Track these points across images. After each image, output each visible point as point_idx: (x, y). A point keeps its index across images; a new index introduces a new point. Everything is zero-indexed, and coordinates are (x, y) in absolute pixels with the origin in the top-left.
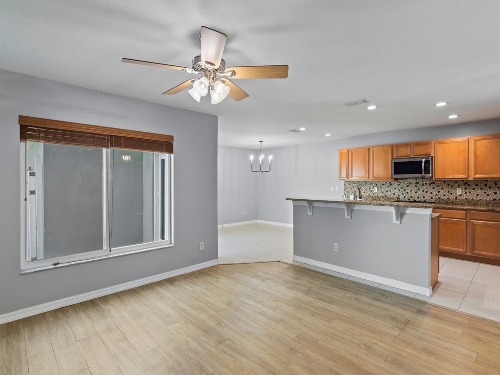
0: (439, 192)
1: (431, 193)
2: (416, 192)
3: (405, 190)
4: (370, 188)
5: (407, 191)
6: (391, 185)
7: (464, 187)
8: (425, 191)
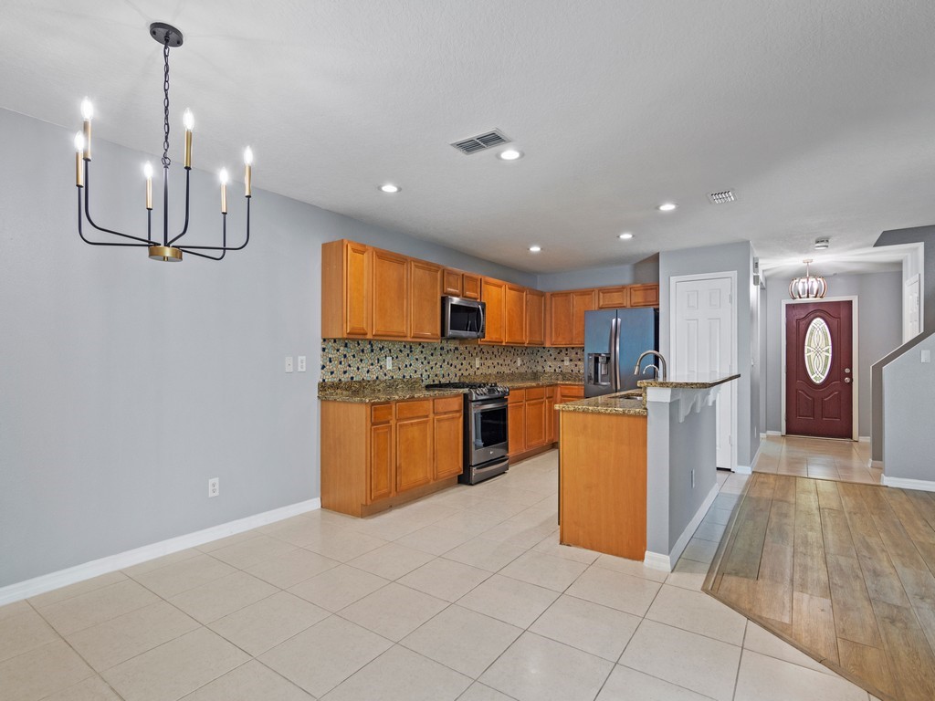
2: (441, 366)
4: (378, 360)
8: (450, 364)
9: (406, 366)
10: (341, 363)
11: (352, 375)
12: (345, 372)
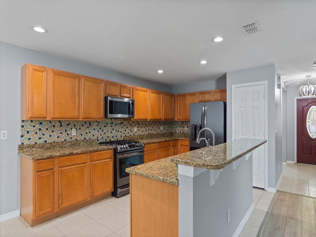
0: (125, 130)
2: (111, 132)
4: (66, 131)
5: (104, 131)
6: (90, 125)
7: (137, 126)
8: (117, 131)
9: (87, 133)
10: (36, 133)
11: (45, 140)
12: (40, 138)
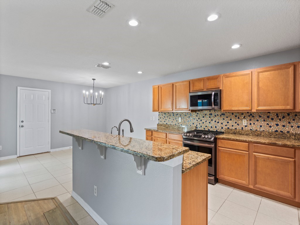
0: (228, 122)
1: (222, 124)
2: (210, 123)
3: (201, 121)
4: (176, 118)
5: (203, 121)
6: (191, 116)
7: (249, 118)
8: (217, 122)
9: (188, 121)
11: (167, 123)
